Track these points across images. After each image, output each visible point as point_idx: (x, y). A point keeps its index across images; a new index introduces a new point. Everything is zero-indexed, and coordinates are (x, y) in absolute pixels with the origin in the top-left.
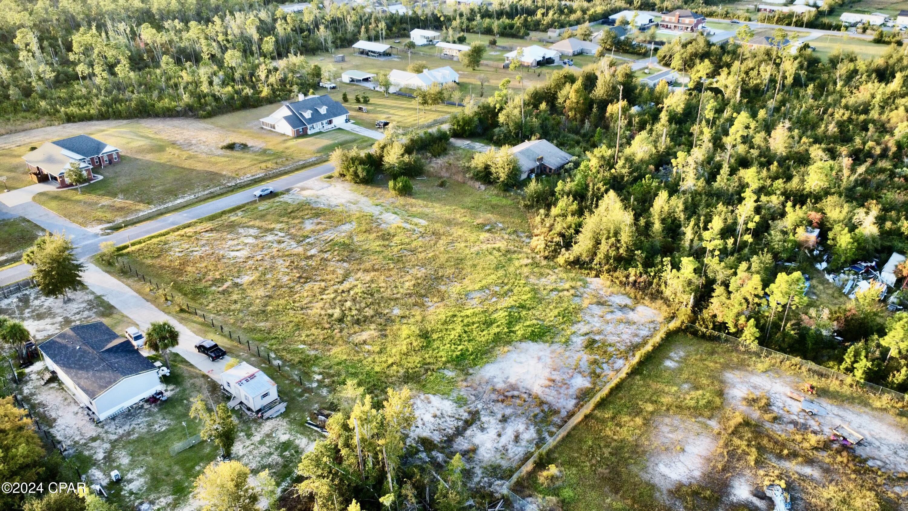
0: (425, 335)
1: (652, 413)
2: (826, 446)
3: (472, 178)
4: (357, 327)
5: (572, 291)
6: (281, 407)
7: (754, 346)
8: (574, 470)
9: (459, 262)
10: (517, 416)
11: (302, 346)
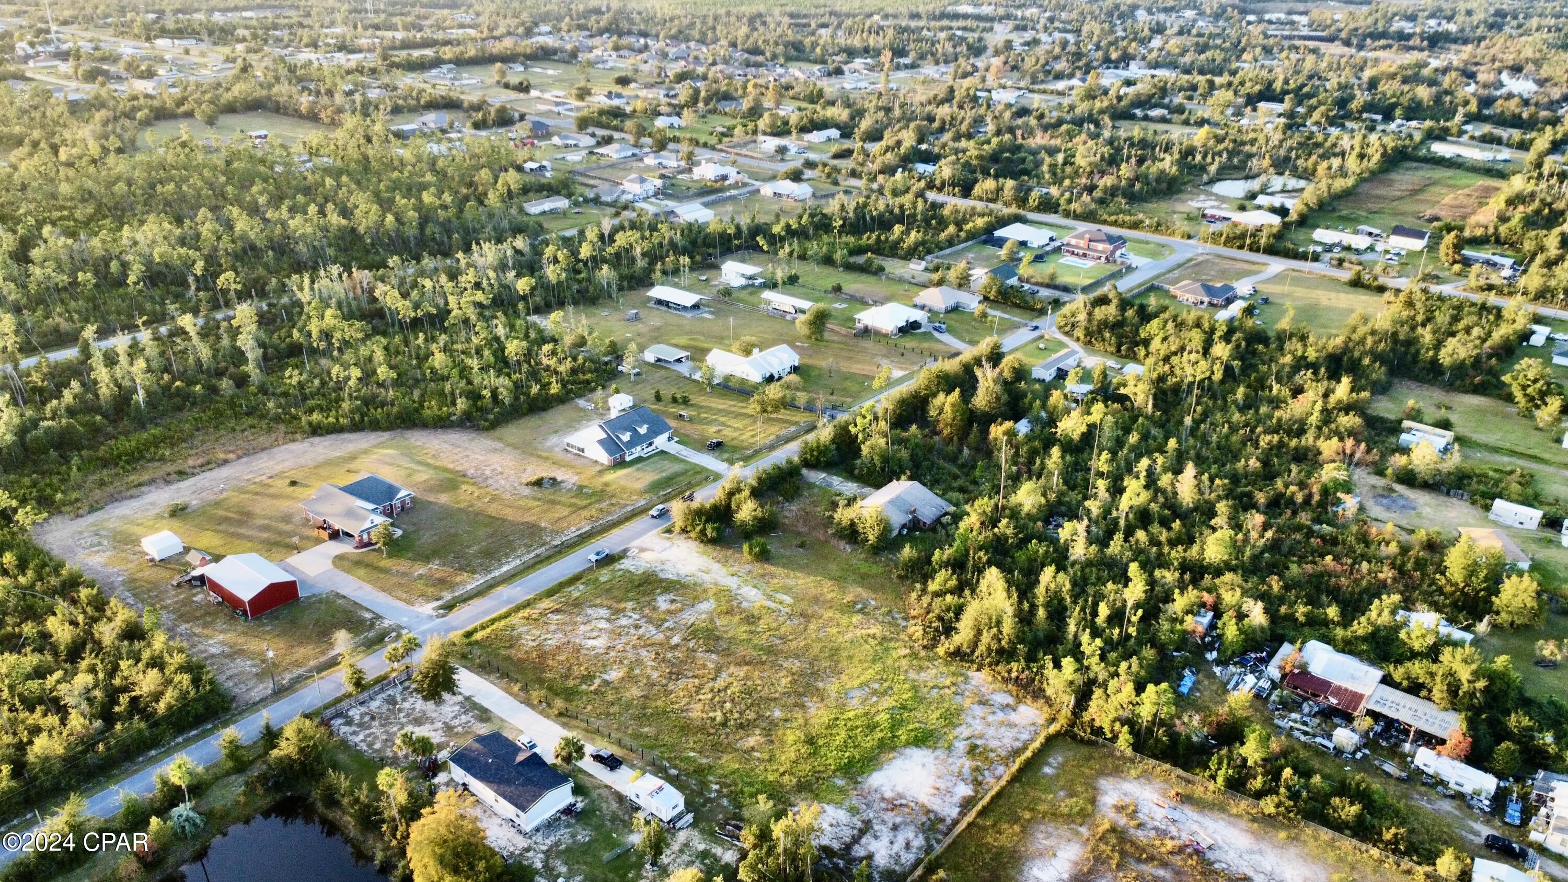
0: (810, 741)
1: (1029, 821)
2: (1181, 850)
3: (834, 535)
4: (742, 732)
5: (953, 689)
6: (689, 817)
7: (1129, 752)
8: (959, 874)
9: (835, 651)
10: (906, 824)
11: (692, 754)
